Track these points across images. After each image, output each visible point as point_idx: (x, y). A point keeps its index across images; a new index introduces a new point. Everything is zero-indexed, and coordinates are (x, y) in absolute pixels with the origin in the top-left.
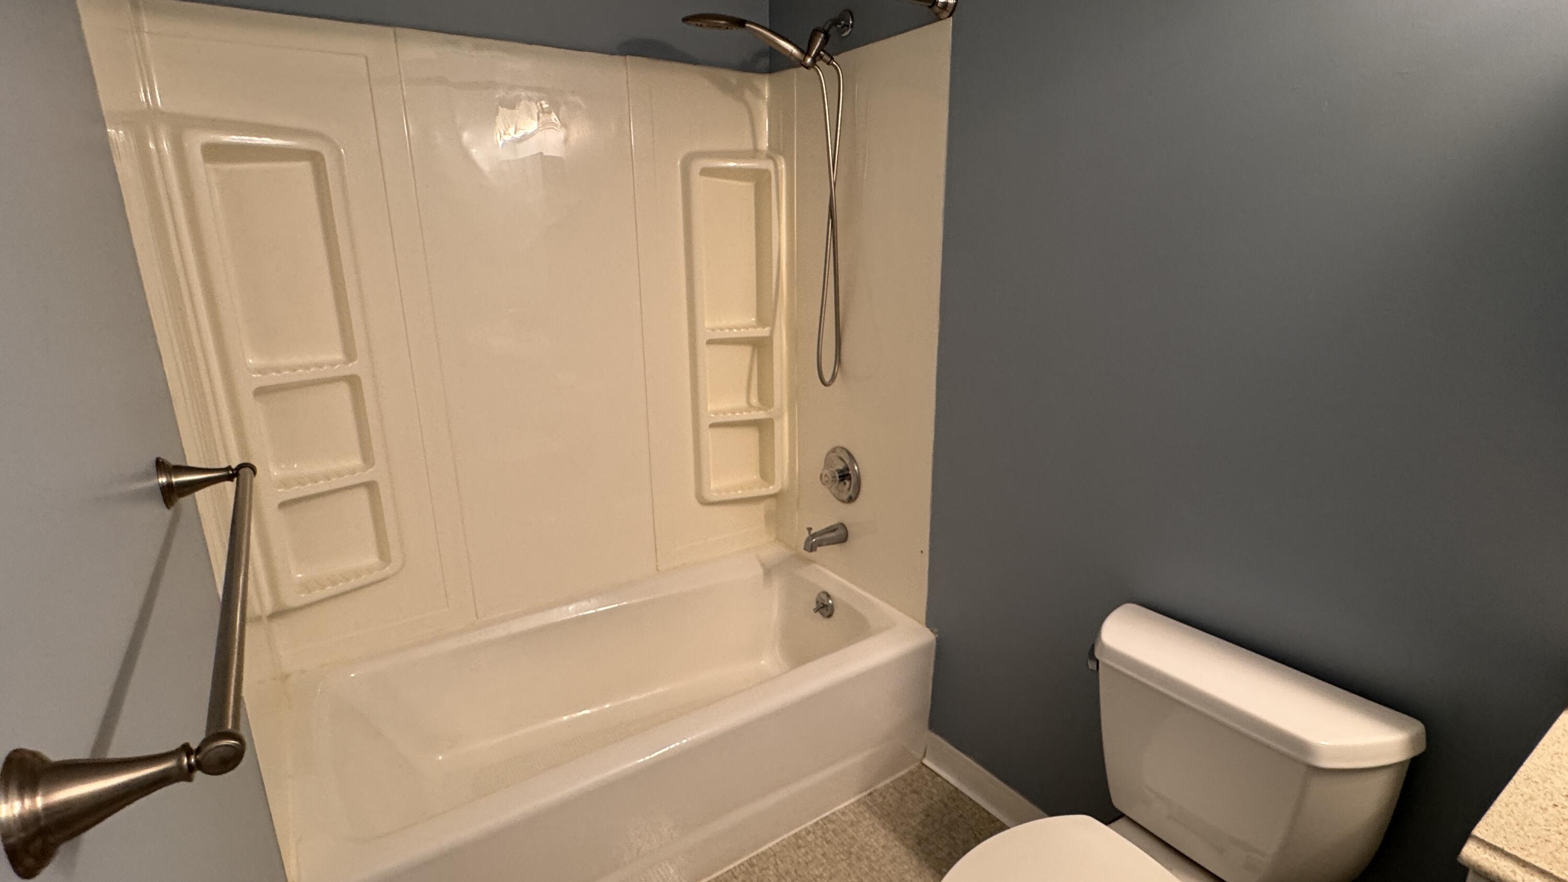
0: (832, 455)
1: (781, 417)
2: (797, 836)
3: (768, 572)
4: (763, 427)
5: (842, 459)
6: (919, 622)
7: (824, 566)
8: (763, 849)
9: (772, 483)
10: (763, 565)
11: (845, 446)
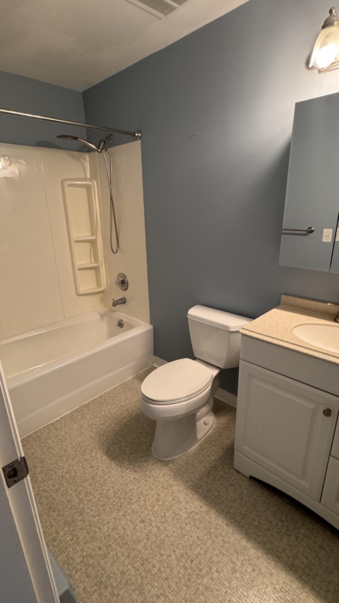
0: (119, 276)
1: (102, 266)
2: (115, 388)
3: (102, 316)
4: (96, 269)
5: (122, 277)
6: (148, 323)
7: (120, 312)
8: (105, 392)
9: (101, 287)
10: (100, 314)
11: (123, 273)
